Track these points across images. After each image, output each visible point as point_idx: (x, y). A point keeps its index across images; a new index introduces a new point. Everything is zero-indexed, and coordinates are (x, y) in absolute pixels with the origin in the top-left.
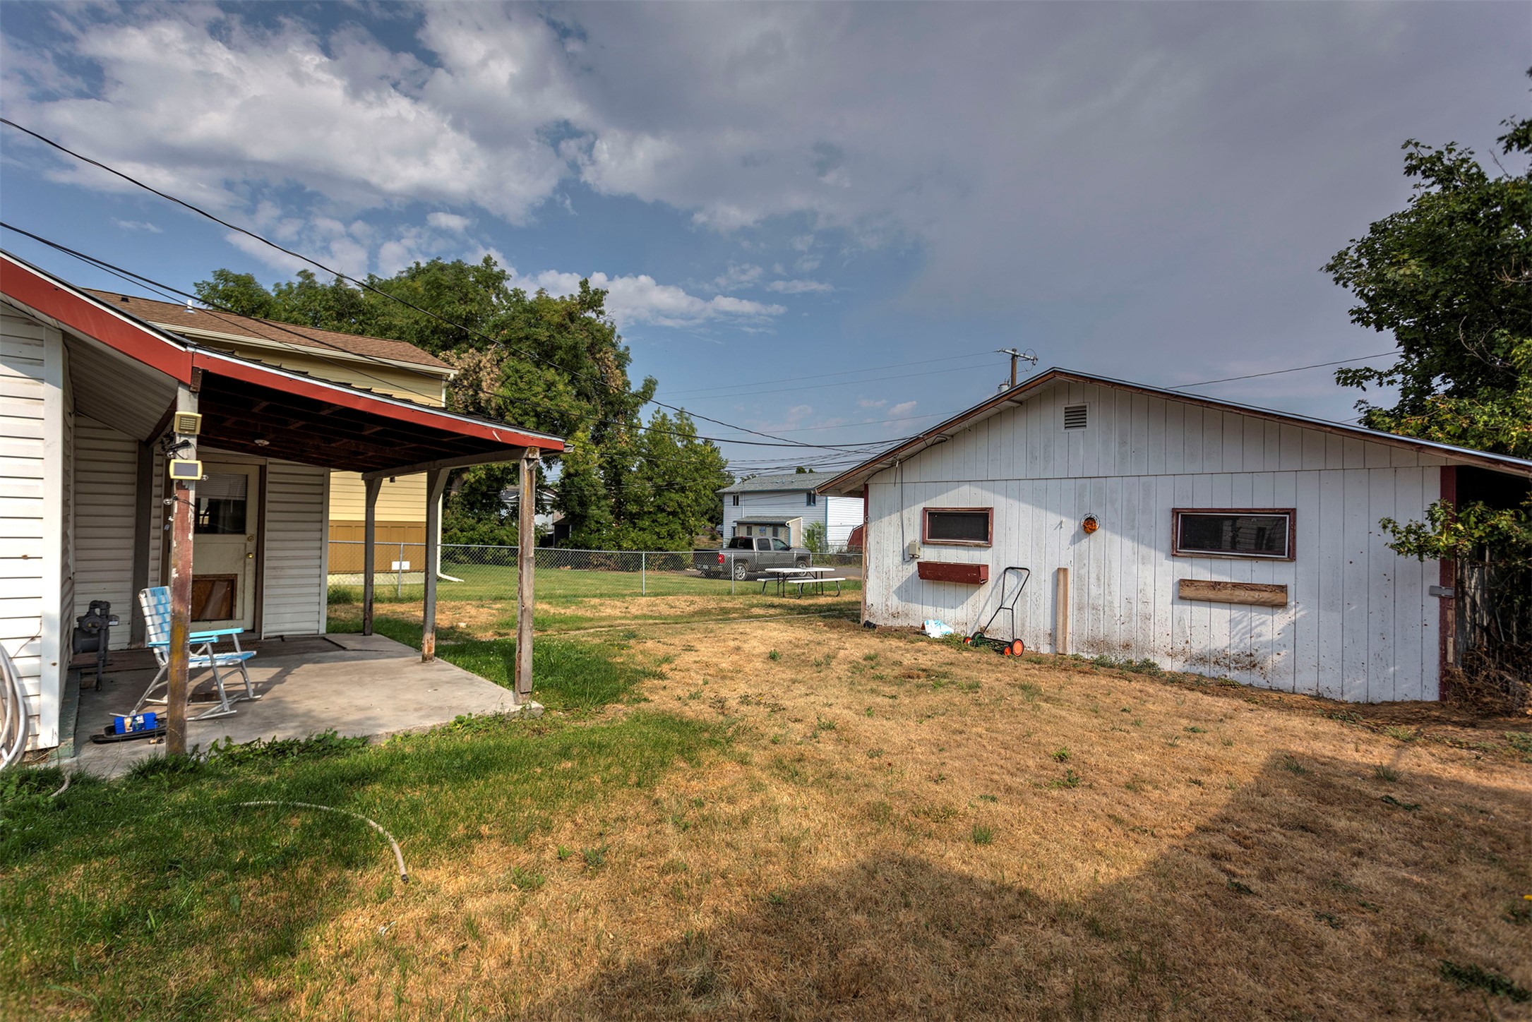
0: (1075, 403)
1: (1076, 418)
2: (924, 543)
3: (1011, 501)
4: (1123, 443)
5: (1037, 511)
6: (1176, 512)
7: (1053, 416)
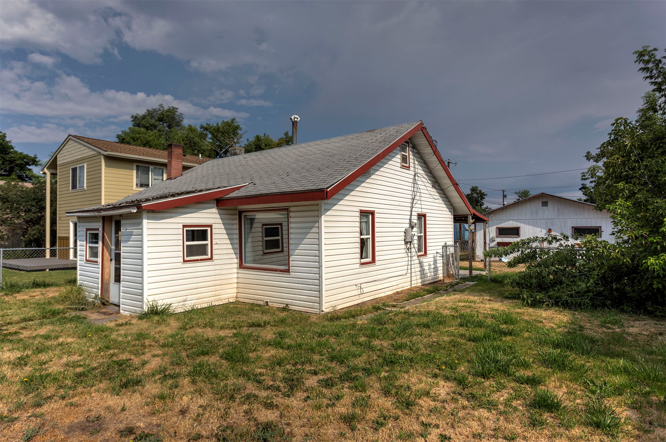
0: (544, 200)
1: (545, 204)
2: (497, 237)
3: (525, 225)
4: (558, 211)
5: (534, 227)
6: (573, 227)
7: (539, 204)
